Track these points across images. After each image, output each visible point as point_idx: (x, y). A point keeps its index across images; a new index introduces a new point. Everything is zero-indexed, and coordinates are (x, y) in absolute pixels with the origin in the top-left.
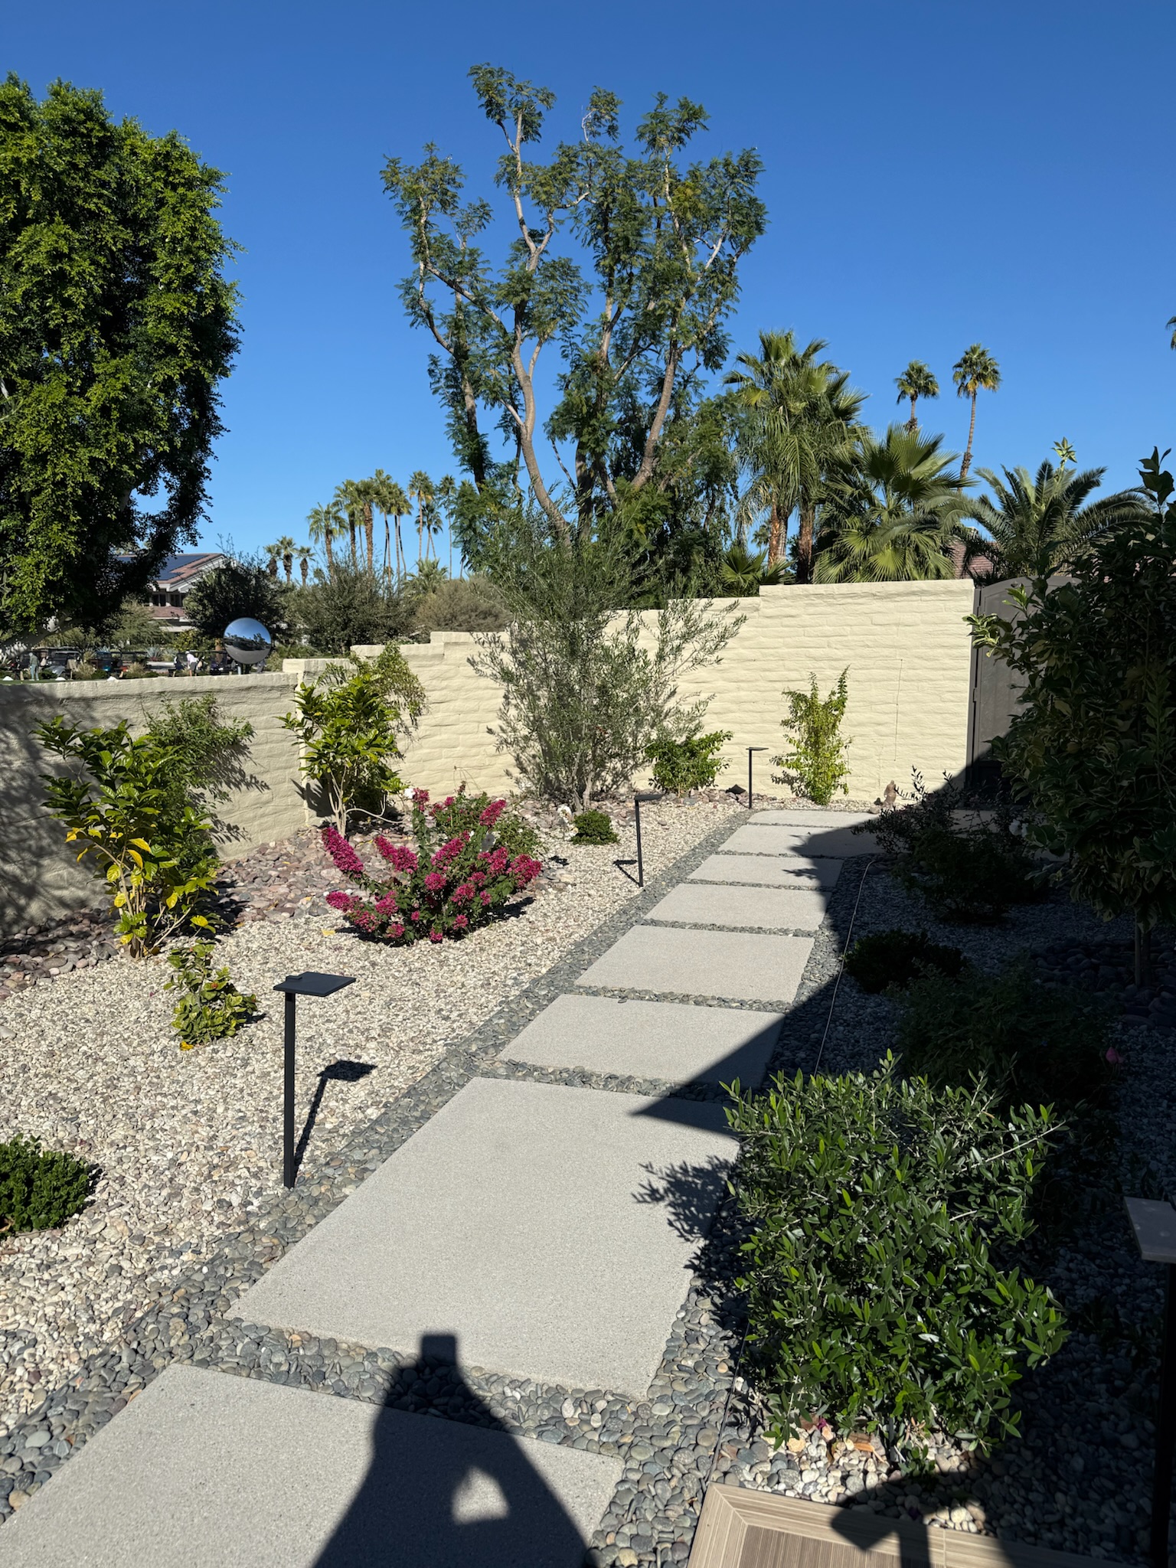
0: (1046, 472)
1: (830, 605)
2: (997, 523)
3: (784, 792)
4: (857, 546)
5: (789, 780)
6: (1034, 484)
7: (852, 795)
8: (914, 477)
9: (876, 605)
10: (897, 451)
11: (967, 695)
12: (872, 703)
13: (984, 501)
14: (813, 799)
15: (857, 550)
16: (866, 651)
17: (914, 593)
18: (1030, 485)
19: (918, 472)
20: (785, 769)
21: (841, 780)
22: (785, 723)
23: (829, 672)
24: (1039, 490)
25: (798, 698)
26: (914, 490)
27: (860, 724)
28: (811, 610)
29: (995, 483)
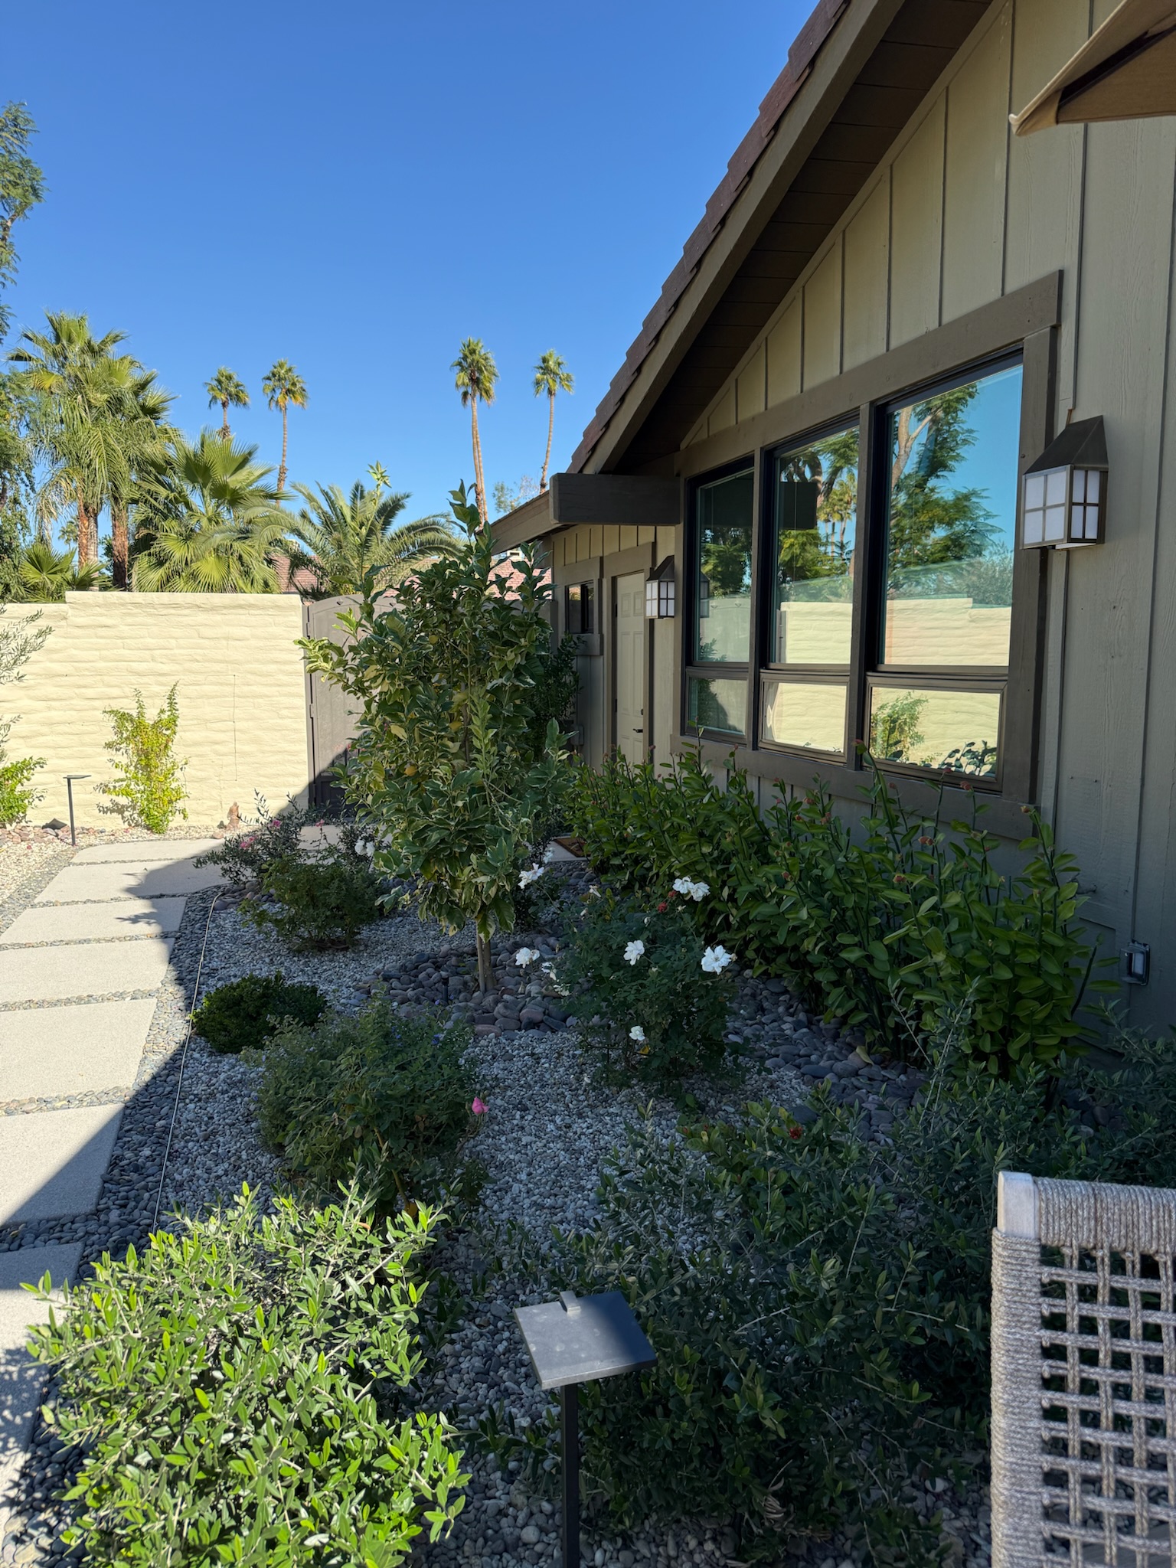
0: (358, 493)
1: (151, 615)
2: (317, 539)
3: (115, 822)
4: (178, 551)
5: (120, 810)
6: (349, 503)
7: (192, 820)
8: (232, 486)
9: (201, 617)
10: (209, 456)
11: (304, 711)
12: (207, 721)
13: (304, 516)
14: (149, 828)
15: (177, 556)
16: (195, 666)
17: (240, 607)
18: (344, 503)
19: (235, 481)
20: (114, 797)
21: (180, 805)
22: (109, 745)
23: (157, 689)
24: (353, 509)
25: (123, 717)
26: (234, 499)
27: (196, 744)
28: (130, 620)
29: (310, 499)
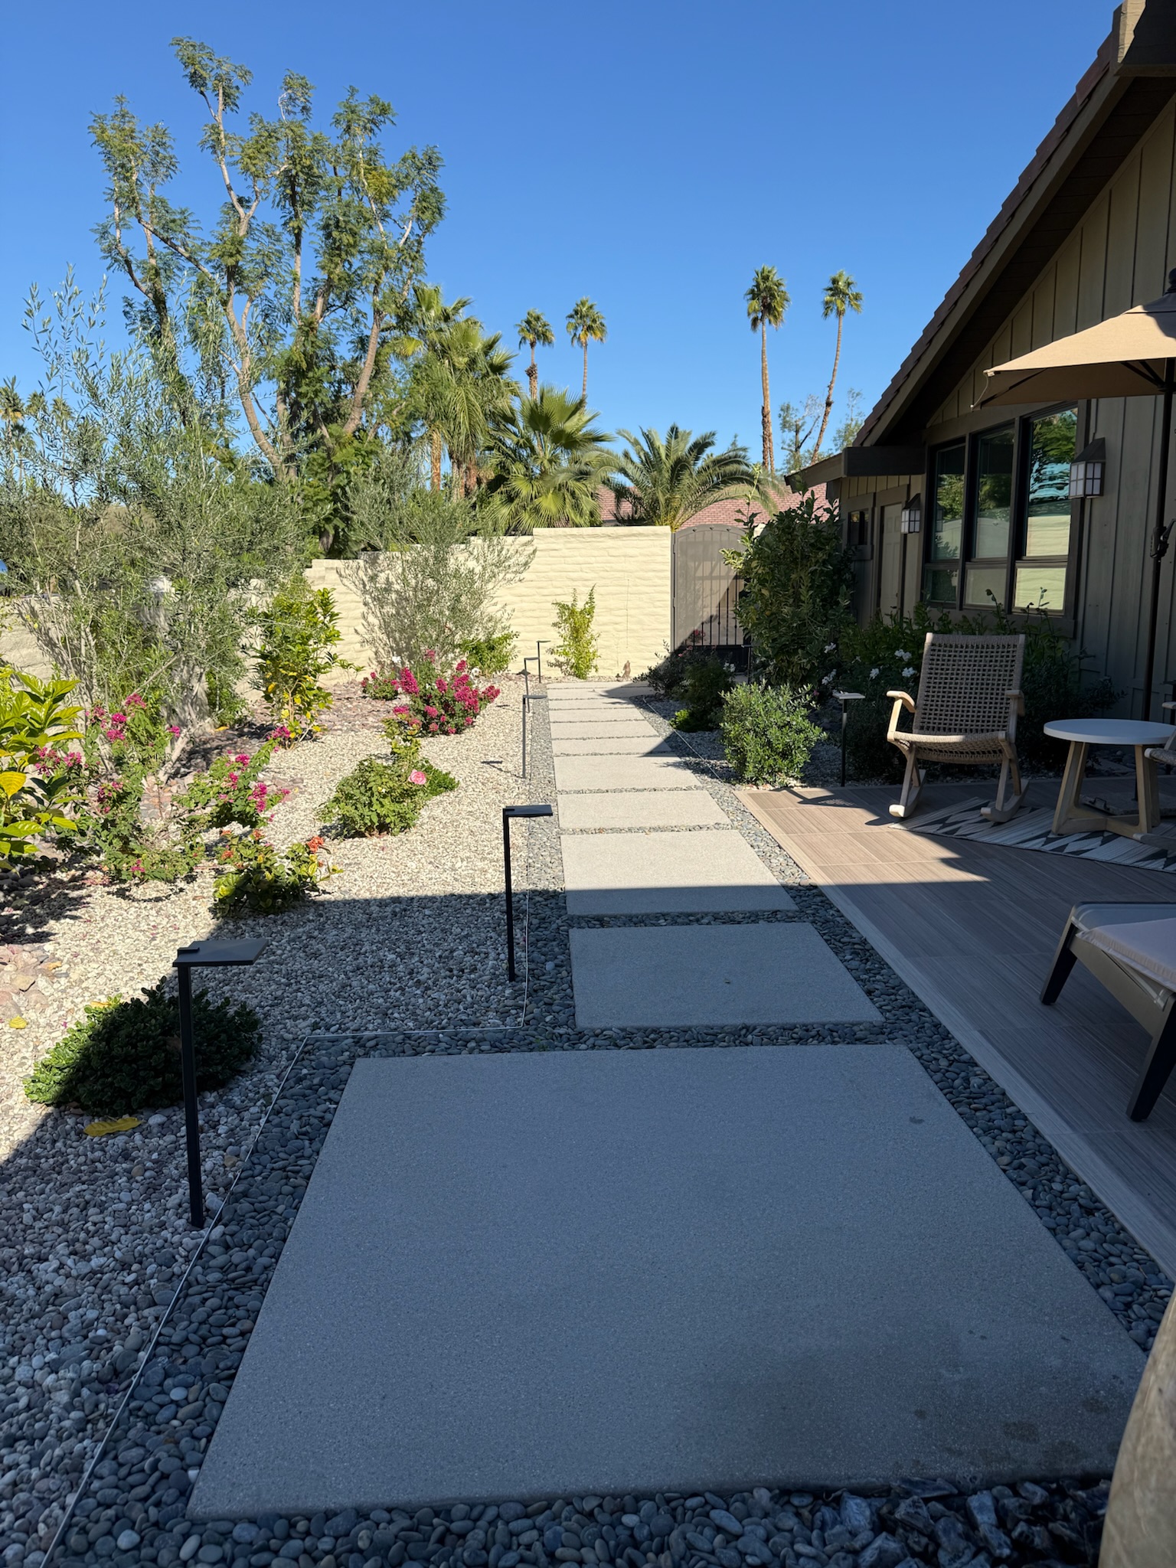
0: (674, 432)
1: (581, 542)
2: (637, 475)
3: (556, 673)
4: (524, 489)
5: (559, 665)
6: (665, 443)
7: (601, 672)
8: (568, 430)
10: (547, 407)
11: (669, 603)
12: (611, 609)
13: (626, 455)
14: (578, 676)
15: (524, 493)
16: (605, 574)
17: (634, 535)
18: (661, 442)
19: (570, 426)
20: (556, 656)
21: (594, 663)
22: (555, 625)
23: (583, 589)
24: (668, 449)
25: (563, 607)
26: (568, 442)
27: (604, 624)
28: (569, 545)
29: (636, 443)
